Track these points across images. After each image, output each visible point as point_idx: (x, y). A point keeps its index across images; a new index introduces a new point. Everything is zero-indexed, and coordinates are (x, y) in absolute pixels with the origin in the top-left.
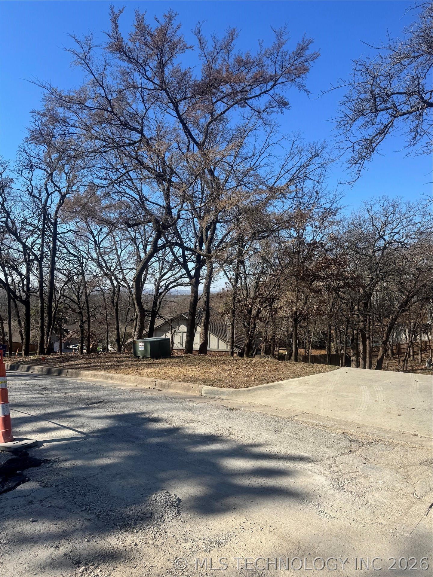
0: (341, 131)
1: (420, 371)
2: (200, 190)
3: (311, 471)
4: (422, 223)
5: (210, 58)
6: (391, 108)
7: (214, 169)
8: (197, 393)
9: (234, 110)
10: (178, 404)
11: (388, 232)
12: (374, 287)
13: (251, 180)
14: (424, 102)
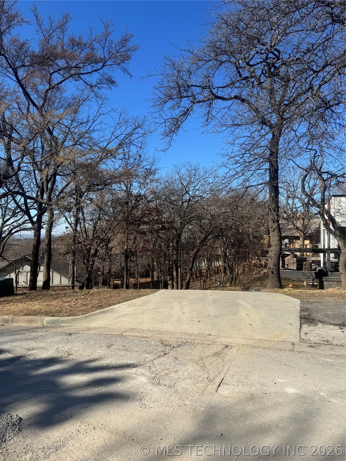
0: (156, 109)
1: (214, 288)
2: (41, 147)
3: (135, 374)
4: (214, 183)
5: (47, 34)
6: (191, 96)
7: (53, 130)
8: (39, 324)
9: (69, 82)
10: (21, 336)
11: (191, 189)
12: (183, 229)
13: (85, 141)
14: (213, 94)
